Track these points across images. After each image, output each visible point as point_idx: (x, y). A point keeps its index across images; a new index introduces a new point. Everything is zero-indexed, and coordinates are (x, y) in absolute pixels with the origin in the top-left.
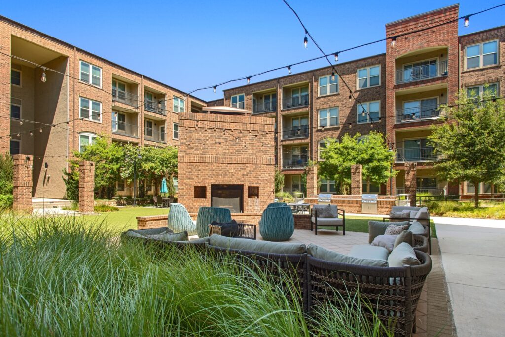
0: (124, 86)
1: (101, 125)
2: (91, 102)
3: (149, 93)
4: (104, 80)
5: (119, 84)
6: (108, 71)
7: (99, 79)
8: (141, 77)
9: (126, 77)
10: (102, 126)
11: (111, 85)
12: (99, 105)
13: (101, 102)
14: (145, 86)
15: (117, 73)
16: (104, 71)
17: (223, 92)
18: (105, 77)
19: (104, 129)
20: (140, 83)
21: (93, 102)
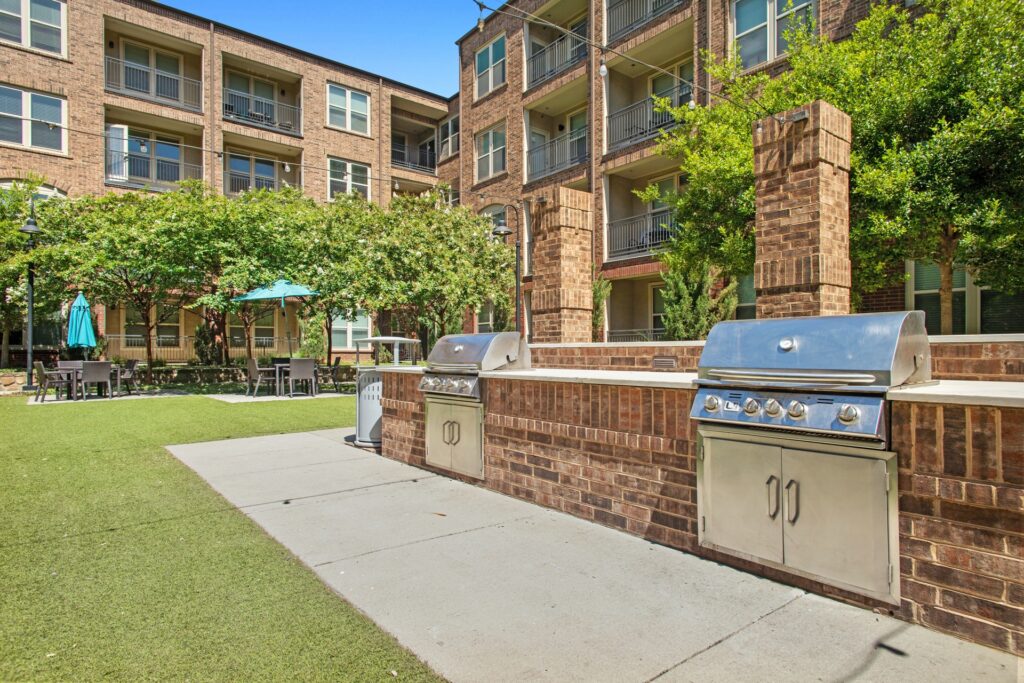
0: (177, 61)
1: (63, 161)
2: (27, 97)
3: (236, 72)
4: (73, 33)
5: (158, 55)
6: (87, 9)
7: (58, 33)
8: (209, 28)
9: (153, 27)
10: (69, 162)
11: (101, 51)
12: (59, 105)
13: (65, 97)
14: (223, 52)
15: (120, 16)
16: (73, 9)
17: (457, 47)
18: (79, 25)
19: (75, 172)
20: (207, 45)
21: (33, 97)
